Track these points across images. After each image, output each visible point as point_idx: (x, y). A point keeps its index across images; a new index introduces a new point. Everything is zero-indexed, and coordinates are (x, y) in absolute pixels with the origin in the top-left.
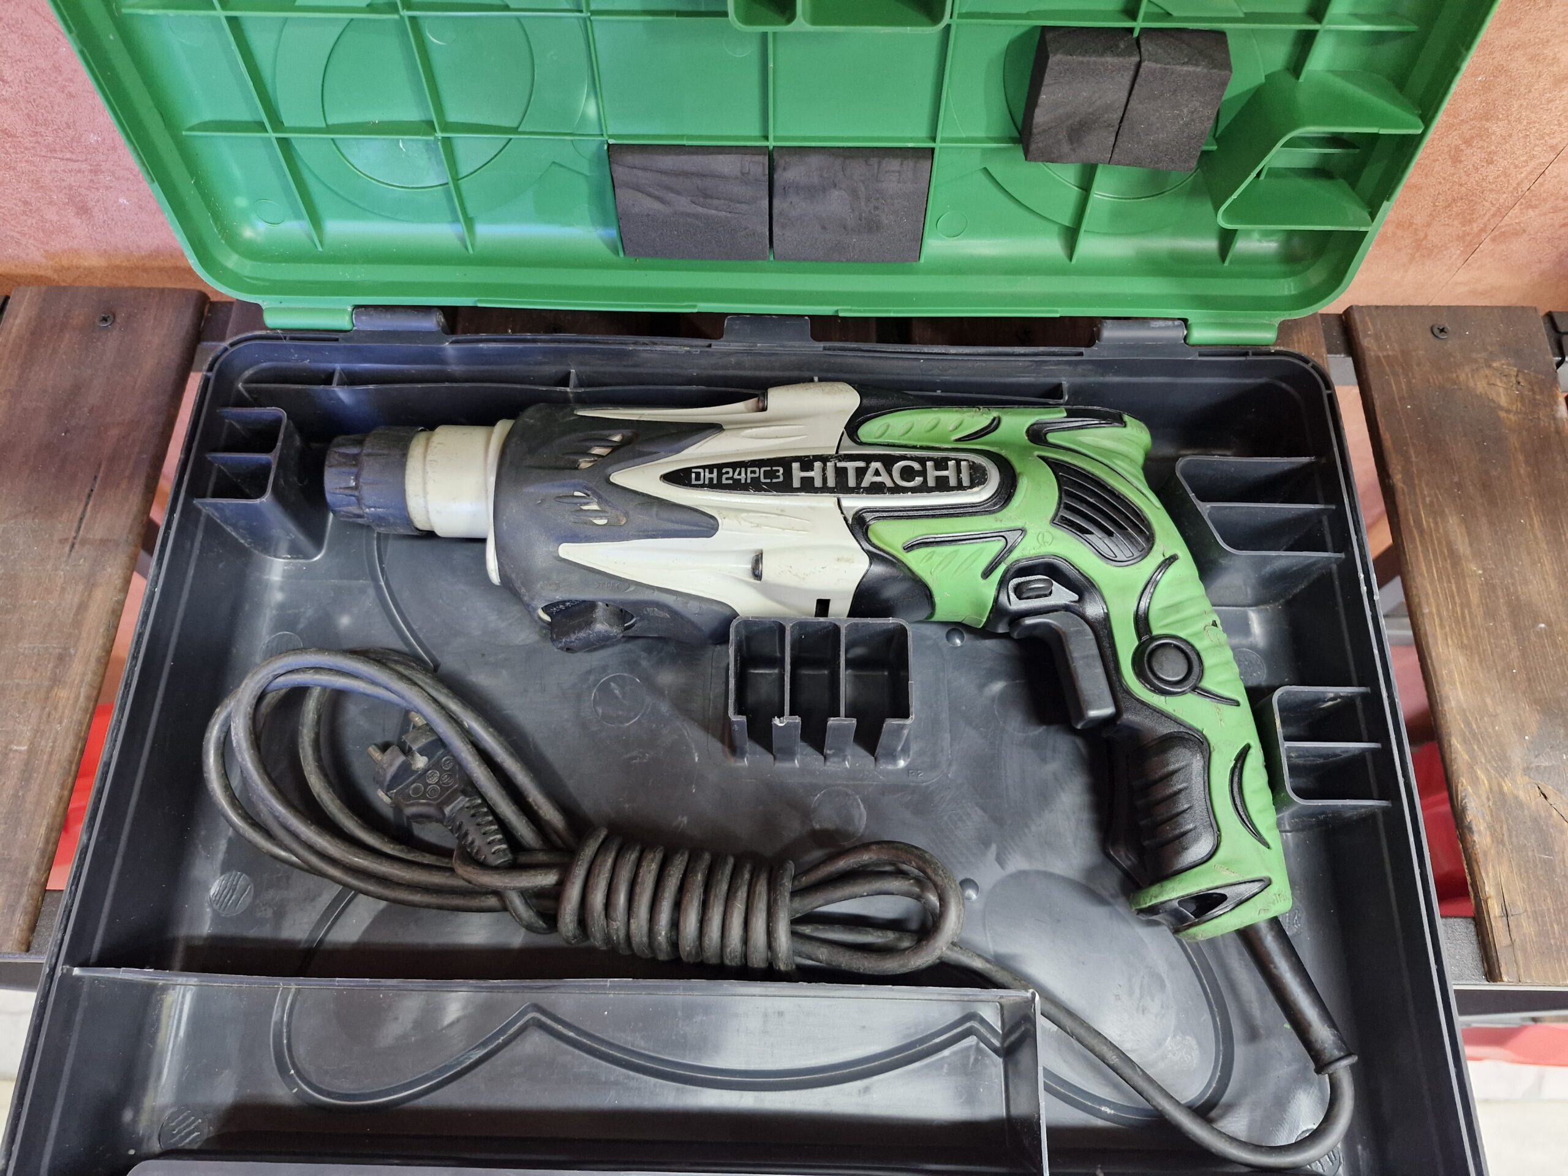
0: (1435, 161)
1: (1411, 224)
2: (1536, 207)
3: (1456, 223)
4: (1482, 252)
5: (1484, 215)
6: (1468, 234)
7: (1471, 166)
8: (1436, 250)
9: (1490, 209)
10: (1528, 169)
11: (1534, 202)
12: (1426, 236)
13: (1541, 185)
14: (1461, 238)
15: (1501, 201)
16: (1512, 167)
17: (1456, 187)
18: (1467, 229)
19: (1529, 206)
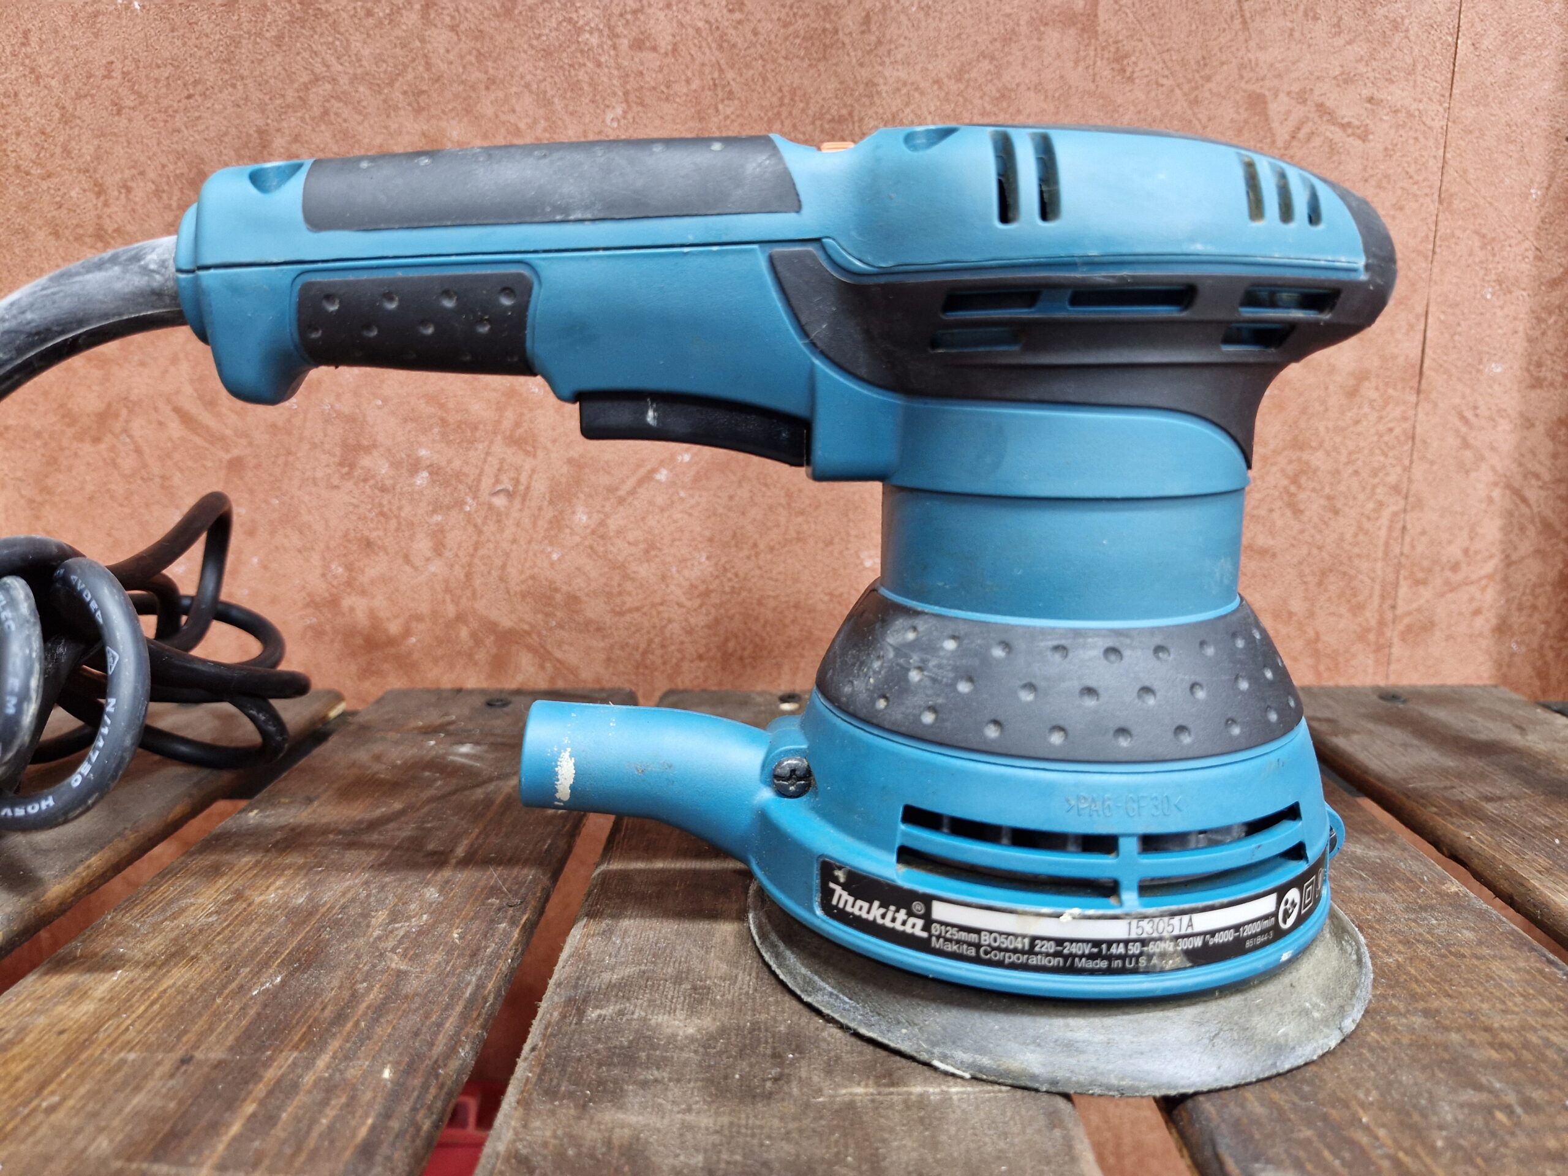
0: (1271, 510)
1: (1291, 614)
2: (1424, 582)
3: (1343, 610)
4: (1399, 660)
5: (1371, 596)
6: (1368, 630)
7: (1315, 519)
8: (1341, 659)
9: (1372, 588)
10: (1384, 521)
11: (1420, 575)
12: (1317, 634)
13: (1413, 547)
14: (1362, 637)
15: (1379, 573)
16: (1364, 520)
17: (1315, 551)
18: (1360, 619)
19: (1418, 582)
